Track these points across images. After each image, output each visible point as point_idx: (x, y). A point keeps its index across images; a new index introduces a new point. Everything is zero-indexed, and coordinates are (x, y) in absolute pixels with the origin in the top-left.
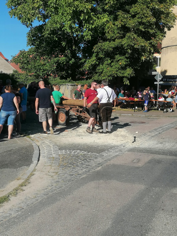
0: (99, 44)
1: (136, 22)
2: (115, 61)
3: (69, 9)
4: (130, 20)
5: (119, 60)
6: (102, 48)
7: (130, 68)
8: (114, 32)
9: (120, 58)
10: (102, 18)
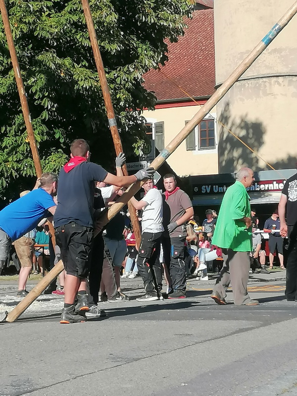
1: (65, 23)
5: (24, 129)
7: (58, 152)
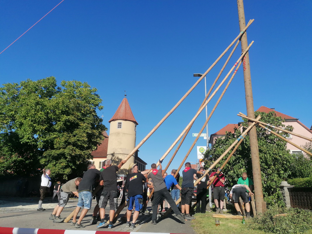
0: (48, 151)
1: (75, 139)
2: (59, 163)
3: (29, 128)
4: (72, 137)
5: (62, 162)
6: (50, 154)
7: (69, 168)
8: (60, 144)
9: (63, 161)
10: (53, 135)
